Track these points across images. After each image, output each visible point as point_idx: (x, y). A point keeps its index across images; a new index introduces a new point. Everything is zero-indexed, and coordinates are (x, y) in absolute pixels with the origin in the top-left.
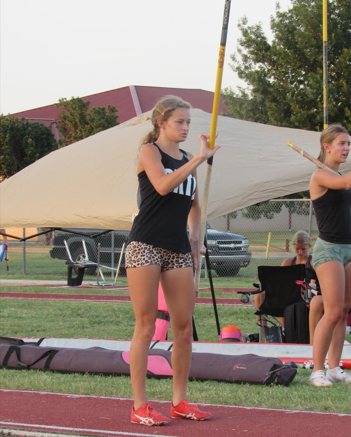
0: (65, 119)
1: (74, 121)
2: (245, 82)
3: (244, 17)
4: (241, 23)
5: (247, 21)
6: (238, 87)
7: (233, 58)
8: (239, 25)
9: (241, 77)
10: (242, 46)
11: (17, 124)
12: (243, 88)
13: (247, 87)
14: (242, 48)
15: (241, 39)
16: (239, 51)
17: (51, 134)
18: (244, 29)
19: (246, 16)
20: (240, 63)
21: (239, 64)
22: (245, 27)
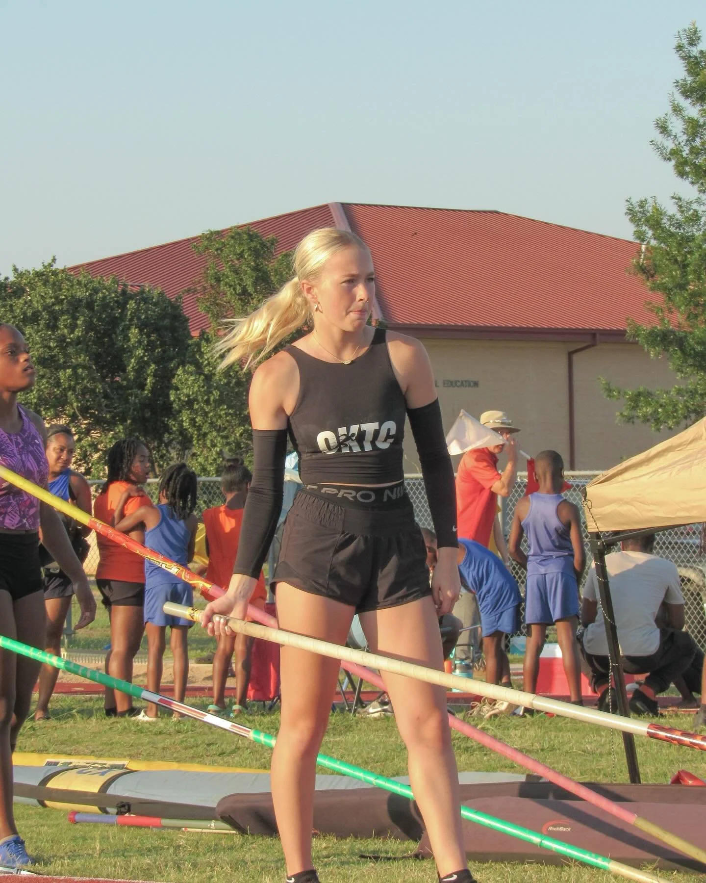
0: (218, 280)
1: (240, 285)
2: (690, 185)
3: (692, 27)
4: (685, 42)
5: (699, 38)
6: (676, 199)
7: (662, 127)
8: (679, 48)
9: (682, 174)
10: (687, 97)
11: (102, 293)
12: (686, 199)
13: (696, 197)
14: (685, 103)
15: (685, 80)
16: (677, 110)
17: (180, 315)
18: (690, 57)
19: (696, 26)
20: (680, 140)
21: (677, 143)
22: (695, 51)
